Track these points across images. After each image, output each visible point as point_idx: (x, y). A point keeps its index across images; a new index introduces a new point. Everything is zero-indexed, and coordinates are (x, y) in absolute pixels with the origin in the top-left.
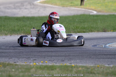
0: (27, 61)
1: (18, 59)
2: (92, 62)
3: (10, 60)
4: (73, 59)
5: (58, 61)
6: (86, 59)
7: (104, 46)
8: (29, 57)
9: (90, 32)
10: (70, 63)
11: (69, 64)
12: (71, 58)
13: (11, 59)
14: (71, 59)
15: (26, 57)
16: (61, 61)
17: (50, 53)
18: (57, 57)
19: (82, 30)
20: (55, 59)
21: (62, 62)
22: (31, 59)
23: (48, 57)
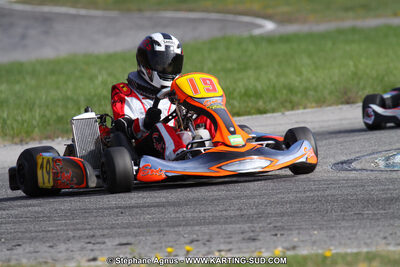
0: (92, 250)
1: (51, 247)
2: (382, 235)
3: (15, 252)
4: (291, 230)
5: (230, 243)
6: (344, 224)
7: (382, 164)
8: (93, 236)
9: (288, 110)
10: (286, 245)
11: (288, 249)
12: (279, 224)
13: (19, 250)
14: (283, 228)
15: (80, 238)
16: (244, 239)
17: (171, 209)
18: (211, 223)
19: (250, 104)
20: (211, 235)
21: (252, 245)
22: (106, 240)
23: (176, 229)
